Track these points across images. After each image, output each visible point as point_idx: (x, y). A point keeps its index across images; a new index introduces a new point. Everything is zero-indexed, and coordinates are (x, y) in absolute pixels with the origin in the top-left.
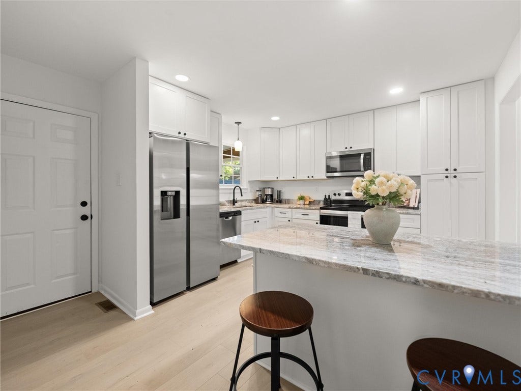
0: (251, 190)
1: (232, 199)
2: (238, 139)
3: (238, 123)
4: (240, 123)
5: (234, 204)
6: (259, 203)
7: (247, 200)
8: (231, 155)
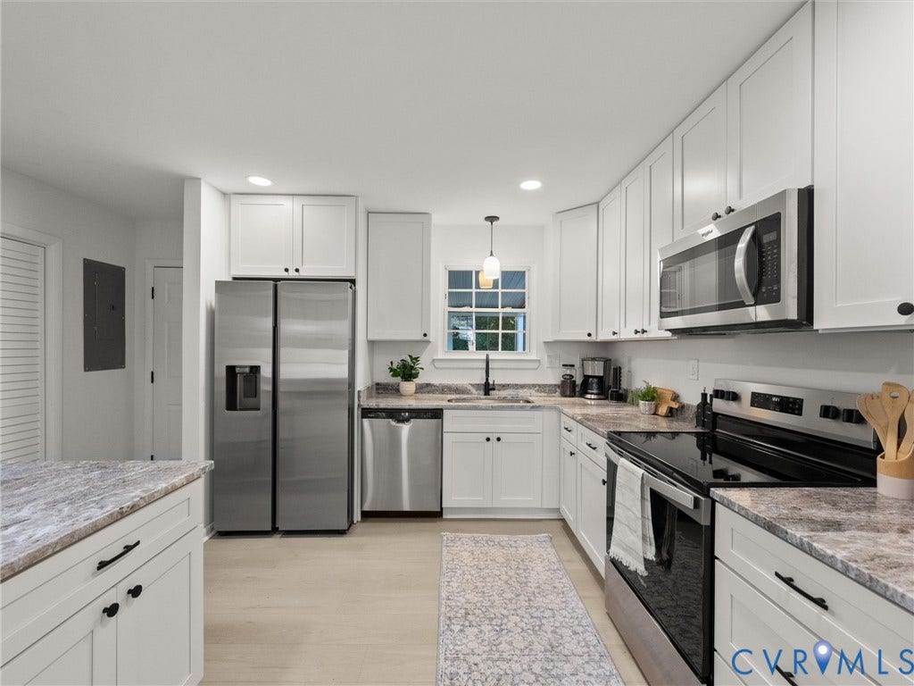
0: (551, 362)
1: (484, 381)
2: (492, 254)
3: (492, 219)
4: (496, 218)
5: (487, 393)
6: (566, 396)
7: (534, 386)
8: (471, 288)
